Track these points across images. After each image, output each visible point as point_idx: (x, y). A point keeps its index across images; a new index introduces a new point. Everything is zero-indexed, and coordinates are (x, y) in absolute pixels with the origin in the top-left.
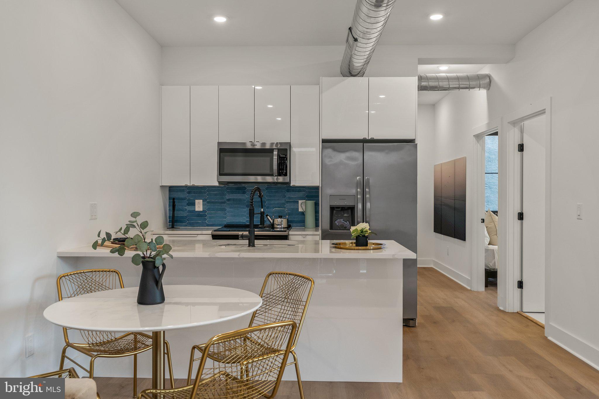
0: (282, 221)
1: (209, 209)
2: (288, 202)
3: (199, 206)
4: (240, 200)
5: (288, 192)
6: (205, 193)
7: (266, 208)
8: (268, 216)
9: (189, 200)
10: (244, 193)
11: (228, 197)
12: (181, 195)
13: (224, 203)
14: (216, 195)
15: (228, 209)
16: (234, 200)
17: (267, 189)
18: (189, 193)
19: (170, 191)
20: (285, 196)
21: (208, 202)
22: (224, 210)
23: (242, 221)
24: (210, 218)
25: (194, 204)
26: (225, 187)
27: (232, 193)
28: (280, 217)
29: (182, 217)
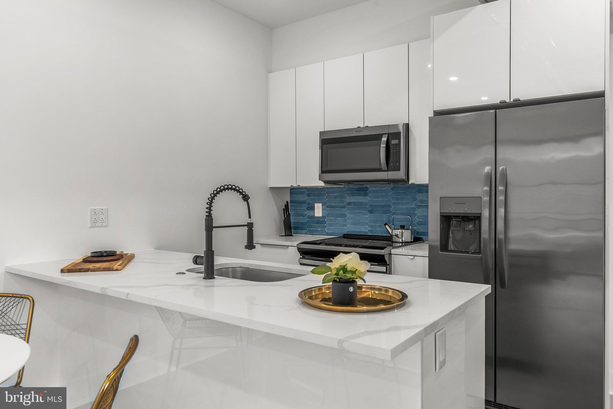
0: (402, 232)
1: (328, 215)
2: (419, 207)
3: (318, 211)
4: (361, 204)
5: (419, 192)
6: (324, 195)
7: (392, 215)
8: (387, 225)
9: (309, 204)
10: (366, 195)
11: (349, 199)
12: (301, 198)
13: (344, 207)
14: (335, 197)
15: (348, 215)
16: (355, 203)
17: (393, 189)
18: (309, 195)
19: (291, 193)
20: (415, 199)
21: (328, 207)
22: (343, 216)
23: (363, 230)
24: (330, 225)
25: (313, 208)
26: (345, 187)
27: (353, 195)
28: (403, 227)
29: (302, 223)
